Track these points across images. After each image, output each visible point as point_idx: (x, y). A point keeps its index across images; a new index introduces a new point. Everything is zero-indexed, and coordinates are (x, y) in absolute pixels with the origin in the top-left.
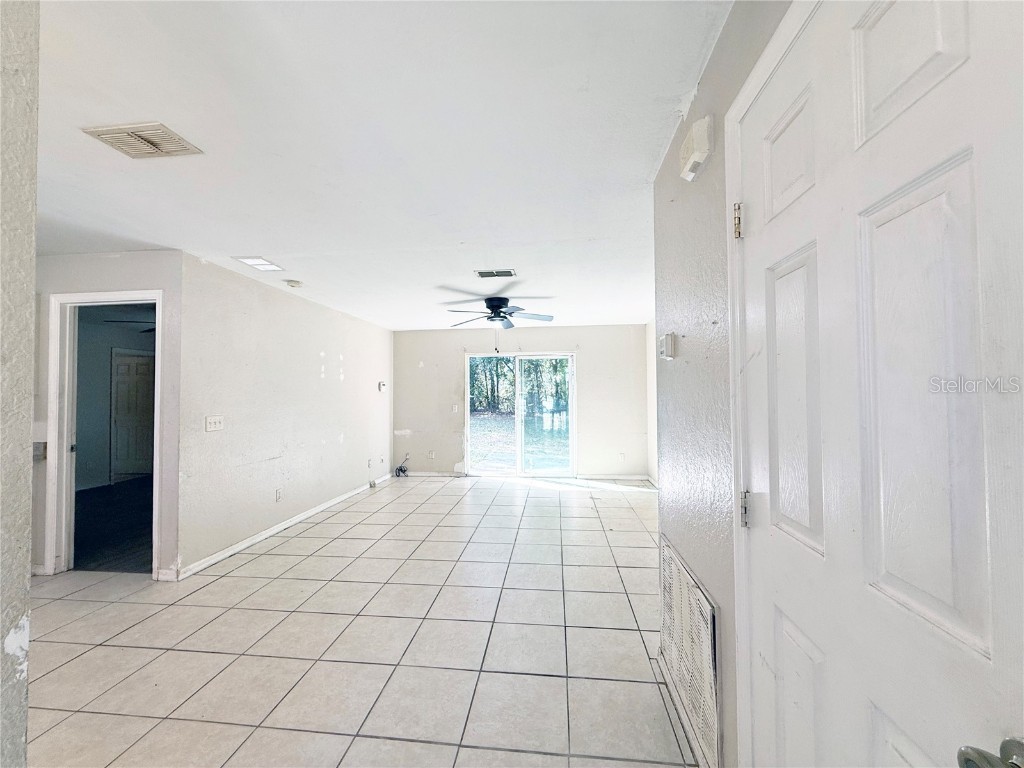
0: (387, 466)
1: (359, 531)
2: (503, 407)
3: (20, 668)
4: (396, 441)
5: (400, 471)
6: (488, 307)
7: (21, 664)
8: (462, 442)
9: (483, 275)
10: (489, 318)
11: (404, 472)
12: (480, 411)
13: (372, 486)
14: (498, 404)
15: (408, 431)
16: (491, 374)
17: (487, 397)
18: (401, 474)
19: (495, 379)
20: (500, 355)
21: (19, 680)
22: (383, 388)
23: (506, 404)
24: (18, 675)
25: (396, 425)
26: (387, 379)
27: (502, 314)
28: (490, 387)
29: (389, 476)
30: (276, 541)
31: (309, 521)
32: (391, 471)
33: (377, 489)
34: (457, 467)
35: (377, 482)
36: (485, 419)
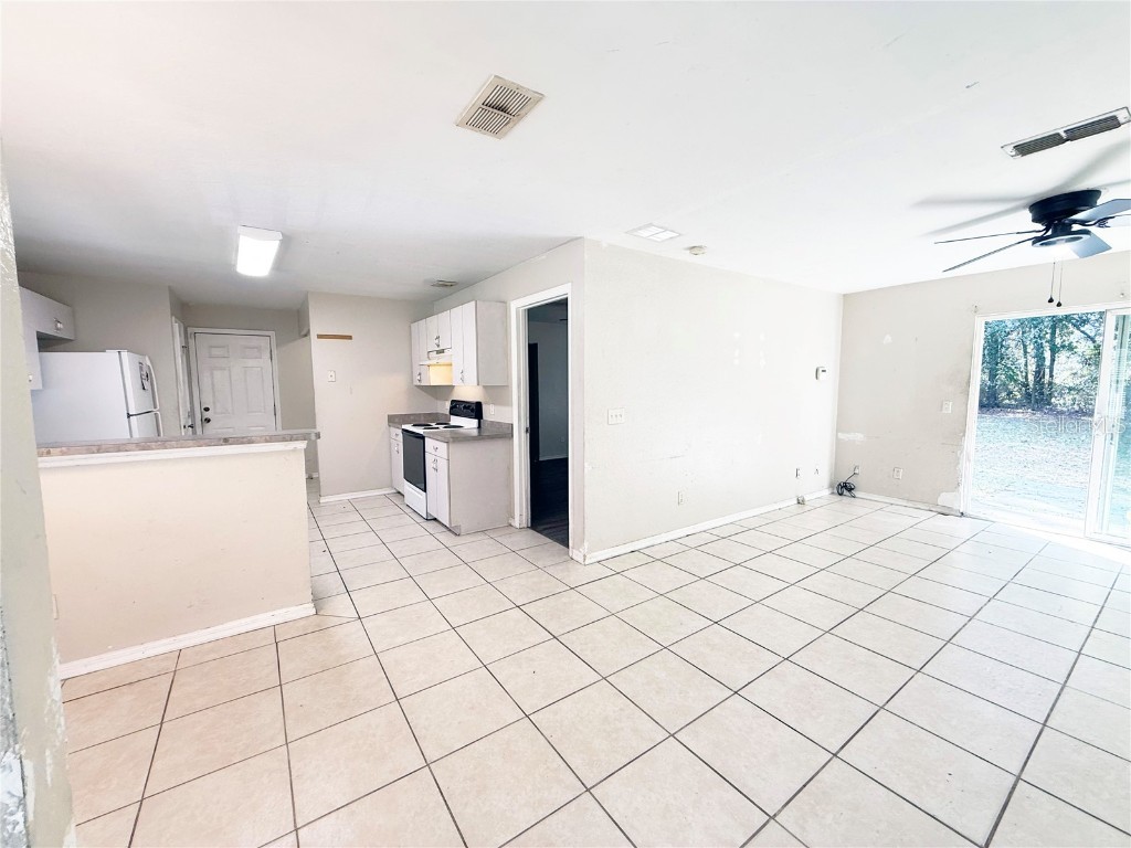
0: (824, 478)
1: (767, 563)
2: (1061, 402)
3: (12, 818)
4: (839, 448)
5: (845, 488)
6: (1034, 220)
7: (12, 814)
8: (957, 461)
9: (1024, 149)
10: (1037, 240)
11: (850, 490)
12: (1009, 406)
13: (800, 502)
14: (1051, 395)
15: (859, 437)
16: (1039, 347)
17: (1026, 385)
18: (845, 492)
19: (1047, 354)
20: (1060, 312)
21: (11, 835)
22: (821, 374)
23: (1068, 398)
24: (9, 827)
25: (841, 426)
26: (830, 362)
27: (1076, 227)
28: (1032, 367)
29: (826, 492)
30: (674, 548)
31: (714, 532)
32: (831, 486)
33: (807, 508)
34: (945, 499)
35: (806, 499)
36: (1018, 420)
